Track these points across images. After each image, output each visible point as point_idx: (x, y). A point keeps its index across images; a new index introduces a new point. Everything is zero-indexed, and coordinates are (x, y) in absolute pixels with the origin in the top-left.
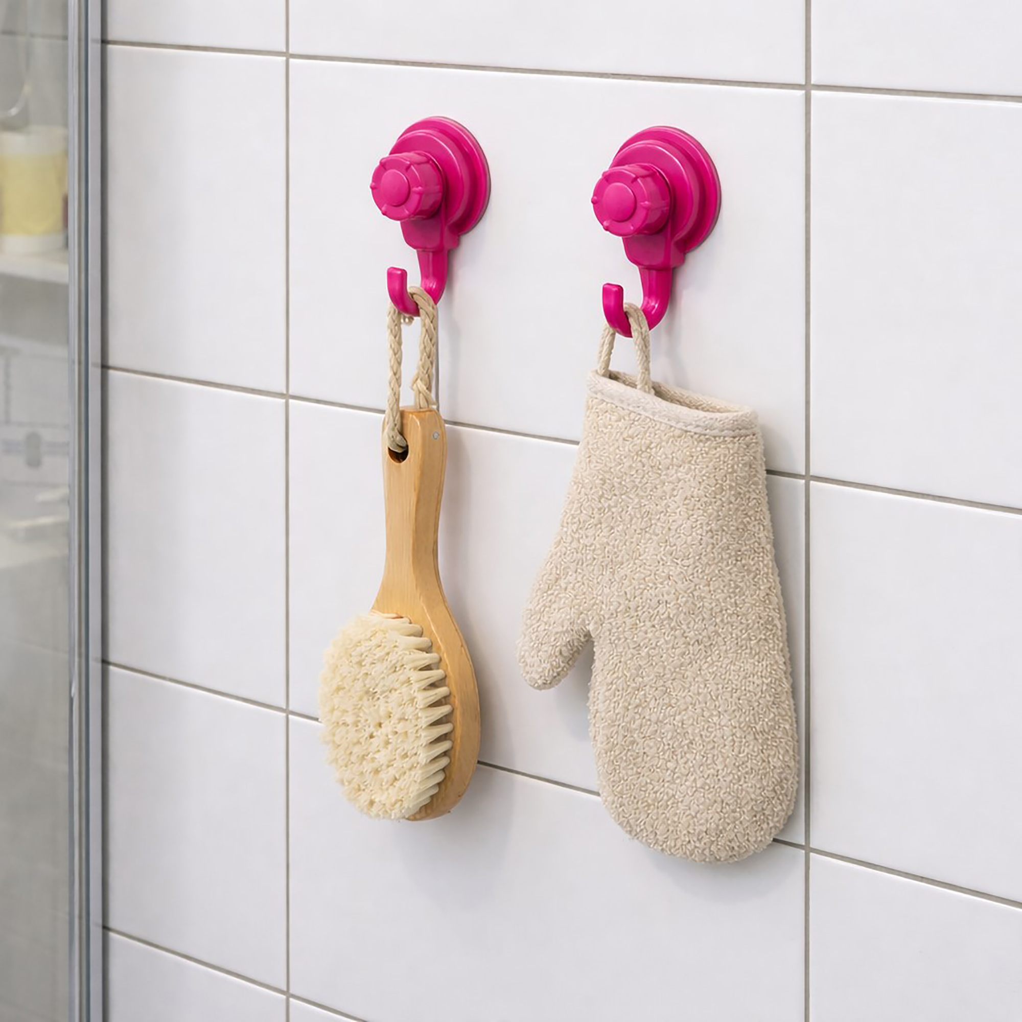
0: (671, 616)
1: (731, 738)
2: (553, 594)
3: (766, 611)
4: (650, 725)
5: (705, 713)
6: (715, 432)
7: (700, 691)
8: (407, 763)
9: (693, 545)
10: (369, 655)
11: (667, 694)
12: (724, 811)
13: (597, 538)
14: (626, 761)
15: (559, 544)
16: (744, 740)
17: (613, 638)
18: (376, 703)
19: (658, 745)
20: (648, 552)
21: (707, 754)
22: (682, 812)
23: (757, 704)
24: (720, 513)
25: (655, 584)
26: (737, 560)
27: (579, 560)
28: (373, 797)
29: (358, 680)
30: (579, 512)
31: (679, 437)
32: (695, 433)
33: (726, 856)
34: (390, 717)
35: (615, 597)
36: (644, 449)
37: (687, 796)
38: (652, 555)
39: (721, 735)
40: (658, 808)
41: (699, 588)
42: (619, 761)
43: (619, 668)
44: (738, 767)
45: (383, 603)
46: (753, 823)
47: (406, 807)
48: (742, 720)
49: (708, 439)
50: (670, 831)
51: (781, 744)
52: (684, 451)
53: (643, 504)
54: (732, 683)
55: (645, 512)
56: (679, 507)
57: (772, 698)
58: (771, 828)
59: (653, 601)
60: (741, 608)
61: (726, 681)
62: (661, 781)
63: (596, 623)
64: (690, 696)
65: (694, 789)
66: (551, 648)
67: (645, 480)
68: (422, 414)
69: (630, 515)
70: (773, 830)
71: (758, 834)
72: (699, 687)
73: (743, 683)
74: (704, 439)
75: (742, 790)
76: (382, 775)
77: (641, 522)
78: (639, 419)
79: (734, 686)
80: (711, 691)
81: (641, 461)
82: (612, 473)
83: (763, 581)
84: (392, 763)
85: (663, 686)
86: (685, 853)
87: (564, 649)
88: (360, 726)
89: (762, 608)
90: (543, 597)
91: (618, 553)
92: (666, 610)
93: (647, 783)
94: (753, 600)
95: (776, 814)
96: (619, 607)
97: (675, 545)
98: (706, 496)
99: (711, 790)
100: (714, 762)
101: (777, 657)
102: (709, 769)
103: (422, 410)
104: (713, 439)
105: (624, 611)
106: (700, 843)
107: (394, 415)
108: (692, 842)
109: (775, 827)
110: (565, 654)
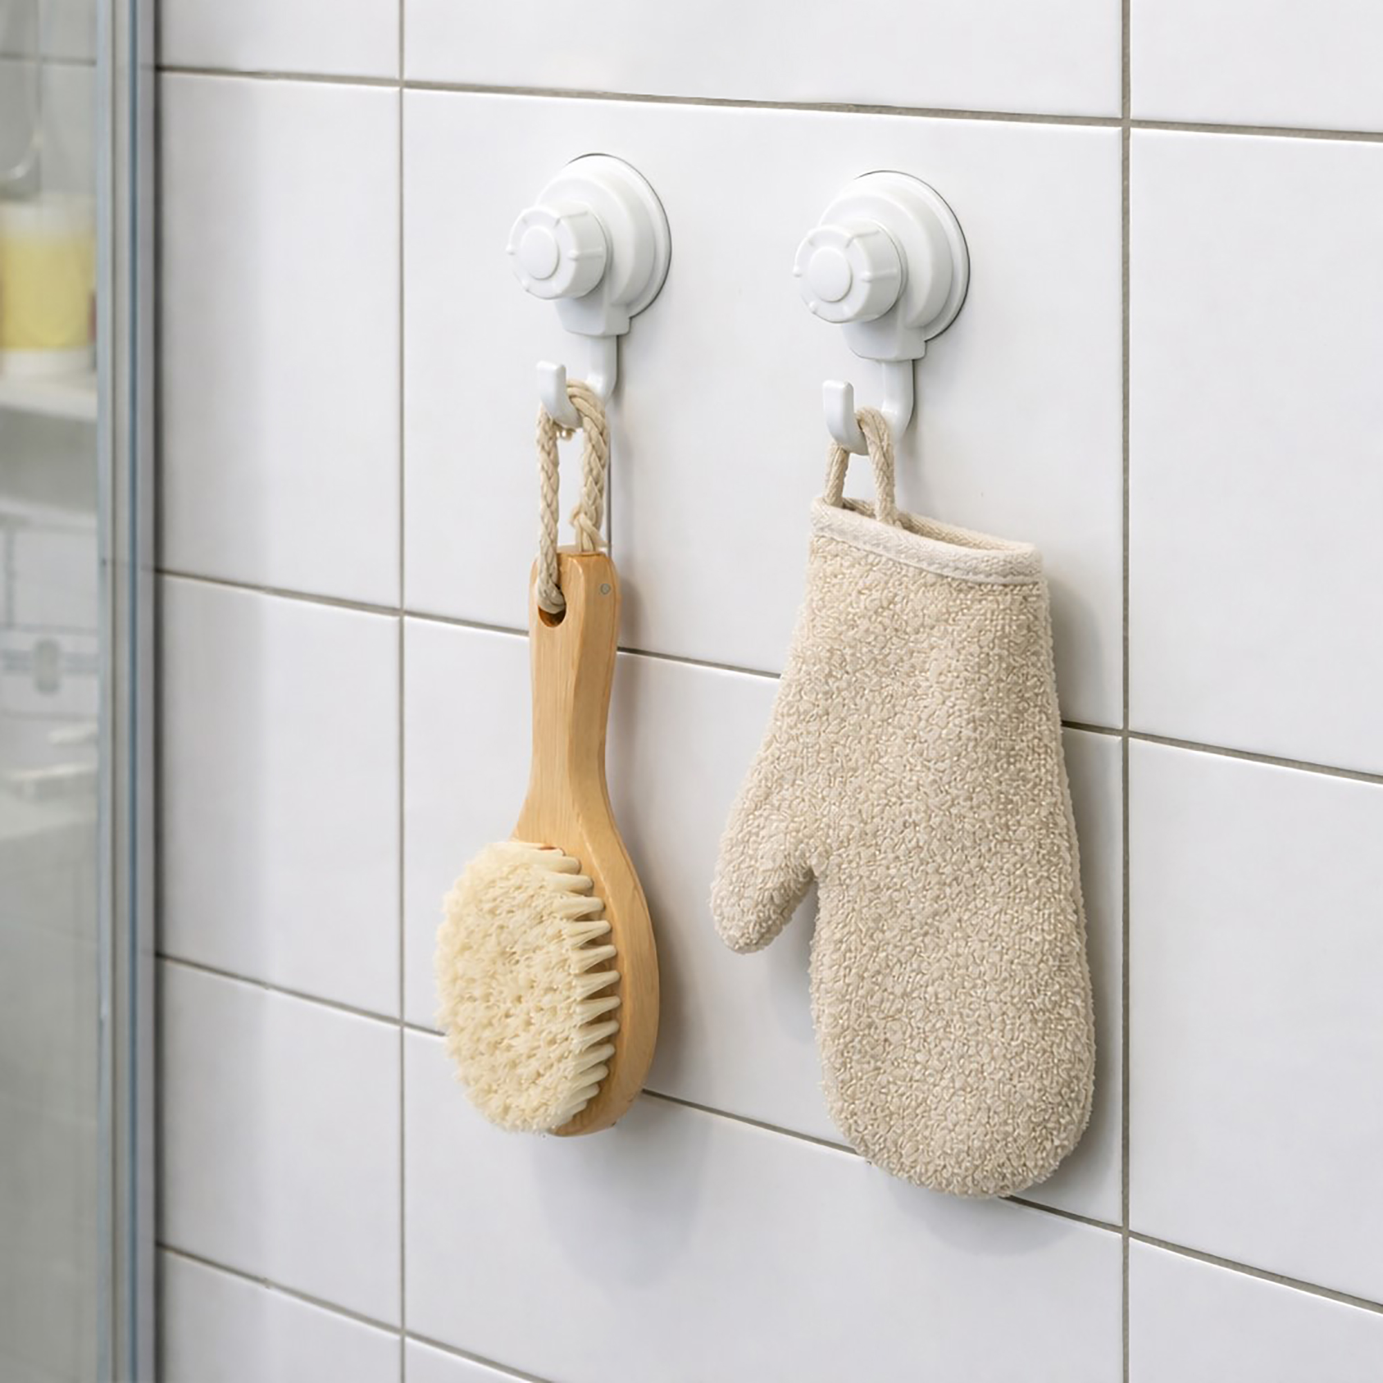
0: (921, 844)
1: (1000, 1018)
2: (761, 815)
3: (1048, 837)
4: (893, 1001)
5: (966, 984)
6: (981, 578)
7: (960, 951)
8: (555, 1051)
9: (950, 740)
10: (506, 901)
11: (915, 956)
12: (992, 1123)
13: (823, 734)
14: (860, 1052)
15: (771, 745)
16: (1018, 1022)
17: (843, 877)
18: (514, 968)
19: (904, 1028)
20: (892, 752)
21: (968, 1041)
22: (936, 1125)
23: (1036, 970)
24: (986, 695)
25: (900, 798)
26: (1009, 763)
27: (797, 768)
28: (508, 1101)
29: (491, 935)
30: (798, 697)
31: (933, 585)
32: (953, 579)
33: (996, 1186)
34: (532, 987)
35: (845, 818)
36: (885, 604)
37: (943, 1102)
38: (896, 756)
39: (987, 1014)
40: (903, 1118)
41: (959, 804)
42: (852, 1050)
43: (851, 920)
44: (1010, 1060)
45: (528, 829)
46: (1031, 1141)
47: (553, 1113)
48: (1015, 993)
49: (971, 588)
50: (920, 1151)
51: (1070, 1028)
52: (939, 606)
53: (884, 685)
54: (1002, 941)
55: (886, 697)
56: (931, 687)
57: (1057, 963)
58: (1057, 1147)
59: (897, 821)
60: (1015, 831)
61: (993, 938)
62: (908, 1079)
63: (820, 855)
64: (947, 958)
65: (952, 1091)
66: (758, 893)
67: (886, 651)
68: (586, 559)
69: (867, 700)
70: (1059, 1150)
71: (1039, 1155)
72: (958, 946)
73: (1017, 940)
74: (965, 588)
75: (1015, 1092)
76: (520, 1070)
77: (882, 710)
78: (880, 561)
79: (1004, 944)
80: (974, 951)
81: (880, 623)
82: (842, 641)
83: (1045, 793)
84: (534, 1052)
85: (910, 944)
86: (940, 1184)
87: (775, 894)
88: (492, 999)
89: (1043, 831)
90: (748, 821)
91: (851, 755)
92: (915, 836)
93: (889, 1082)
94: (1032, 819)
95: (1062, 1128)
96: (850, 833)
97: (926, 741)
98: (966, 670)
99: (974, 1092)
100: (978, 1052)
101: (1064, 903)
102: (971, 1062)
103: (585, 554)
104: (977, 587)
105: (858, 837)
106: (960, 1167)
107: (549, 561)
108: (949, 1167)
109: (1063, 1147)
110: (777, 901)
